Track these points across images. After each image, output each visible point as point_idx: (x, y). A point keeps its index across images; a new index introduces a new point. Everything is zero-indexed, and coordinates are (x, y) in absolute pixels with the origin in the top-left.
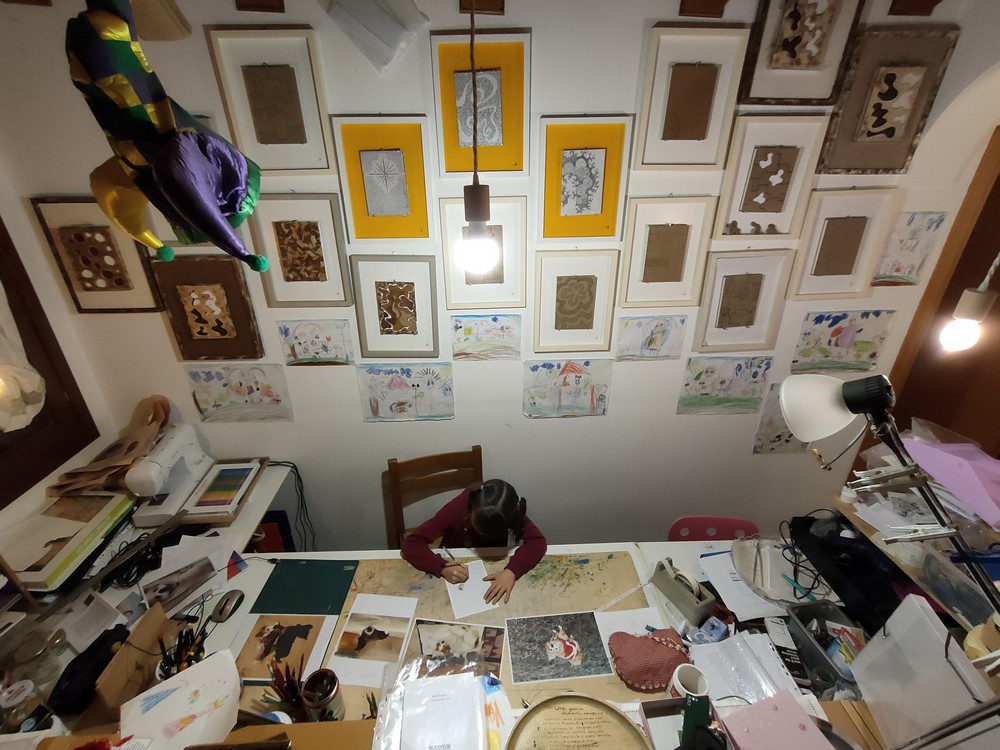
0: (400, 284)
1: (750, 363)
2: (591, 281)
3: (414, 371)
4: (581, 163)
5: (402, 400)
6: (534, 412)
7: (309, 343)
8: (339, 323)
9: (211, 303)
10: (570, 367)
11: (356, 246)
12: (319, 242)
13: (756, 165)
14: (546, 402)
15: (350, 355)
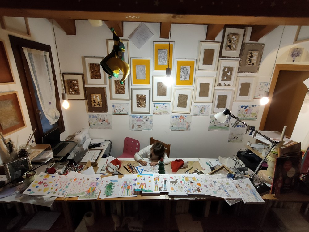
2: (186, 96)
3: (144, 117)
4: (185, 69)
5: (140, 125)
6: (173, 129)
7: (119, 109)
9: (98, 98)
10: (181, 117)
11: (133, 86)
12: (125, 85)
13: (224, 70)
14: (175, 126)
15: (128, 112)
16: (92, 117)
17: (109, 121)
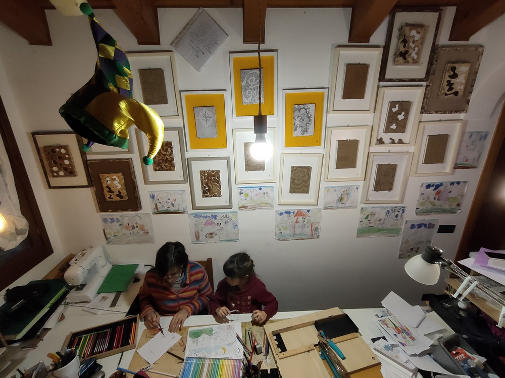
0: (213, 171)
1: (394, 210)
2: (308, 169)
3: (219, 216)
4: (303, 111)
5: (212, 232)
6: (281, 237)
7: (165, 202)
8: (180, 192)
9: (116, 183)
10: (299, 213)
11: (191, 153)
12: (172, 151)
13: (390, 110)
14: (287, 232)
15: (185, 208)
16: (109, 220)
17: (147, 228)
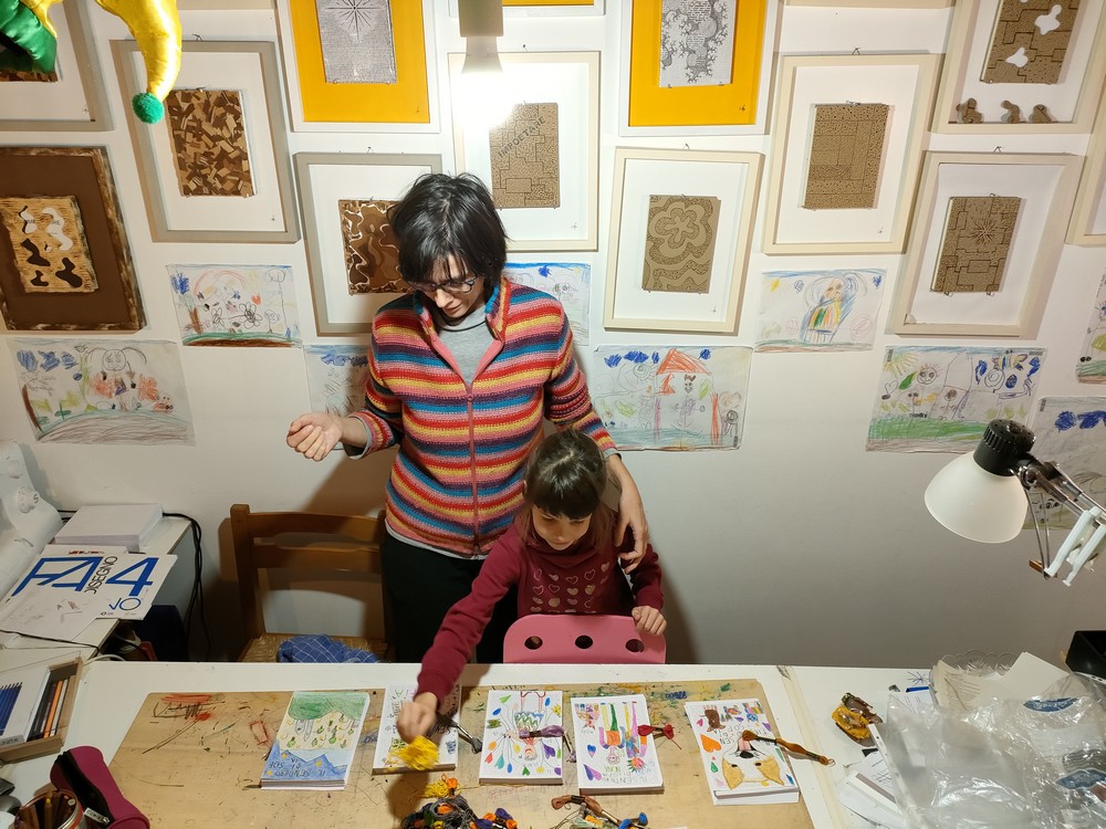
0: (382, 204)
1: (1001, 361)
2: (709, 206)
7: (222, 305)
8: (274, 272)
10: (673, 361)
11: (306, 137)
12: (240, 125)
14: (633, 422)
15: (292, 330)
16: (41, 360)
